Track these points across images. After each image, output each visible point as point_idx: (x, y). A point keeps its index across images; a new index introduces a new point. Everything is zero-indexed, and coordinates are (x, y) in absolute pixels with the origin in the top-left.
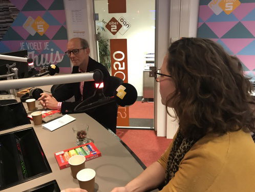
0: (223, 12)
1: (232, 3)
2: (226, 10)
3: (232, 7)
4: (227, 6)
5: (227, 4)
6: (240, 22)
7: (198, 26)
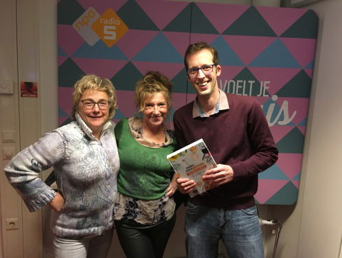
0: (100, 40)
1: (114, 28)
2: (106, 38)
3: (114, 34)
4: (106, 32)
5: (106, 28)
6: (130, 62)
7: (58, 63)
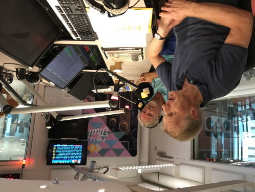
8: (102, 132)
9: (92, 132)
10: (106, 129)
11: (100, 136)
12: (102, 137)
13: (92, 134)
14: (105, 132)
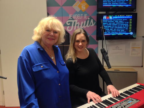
8: (74, 25)
9: (86, 25)
10: (69, 29)
11: (76, 21)
12: (73, 19)
13: (85, 22)
14: (71, 25)
